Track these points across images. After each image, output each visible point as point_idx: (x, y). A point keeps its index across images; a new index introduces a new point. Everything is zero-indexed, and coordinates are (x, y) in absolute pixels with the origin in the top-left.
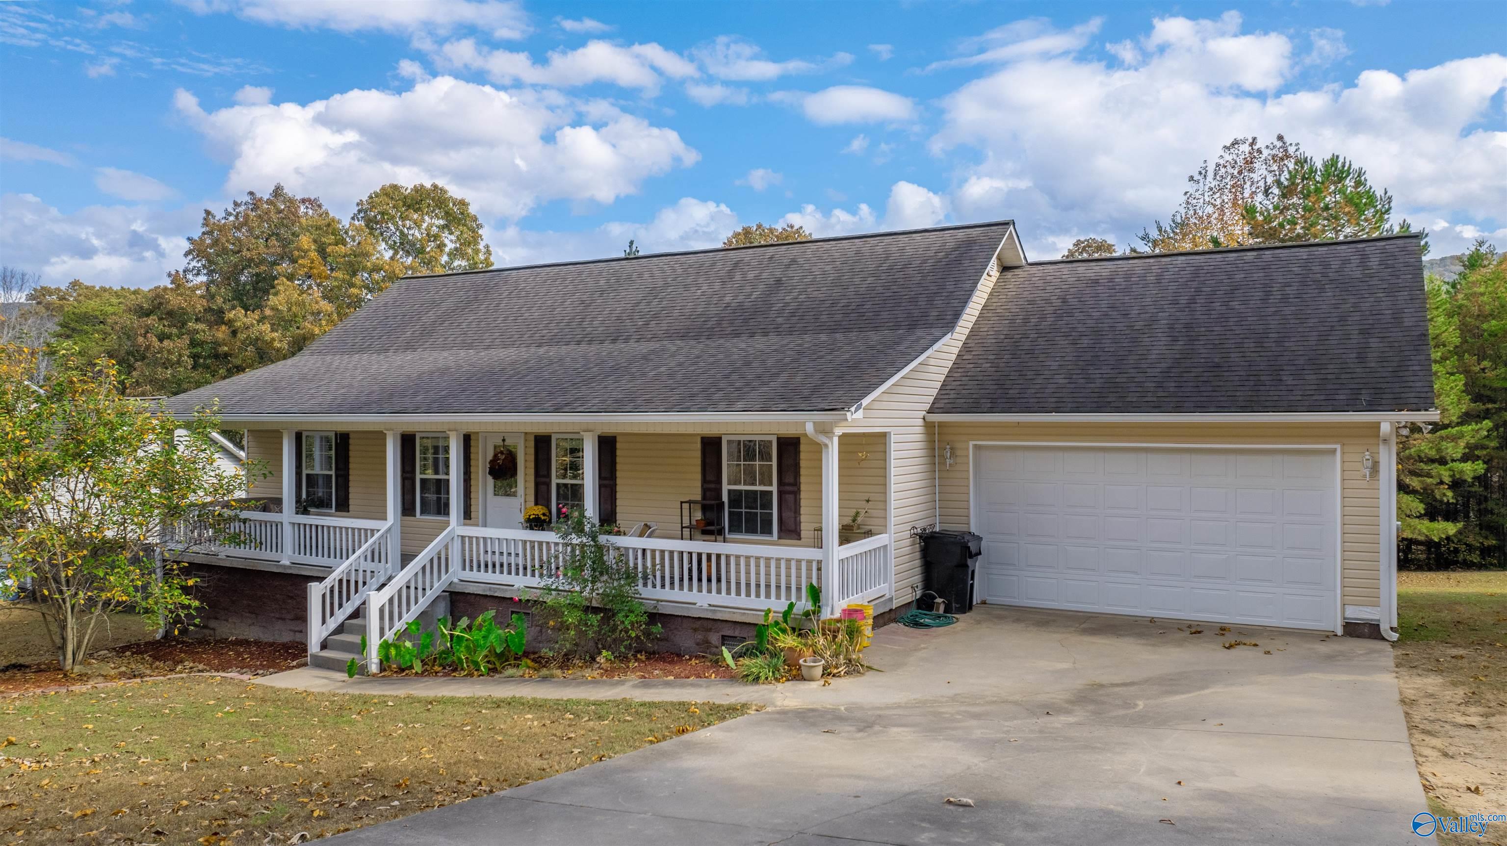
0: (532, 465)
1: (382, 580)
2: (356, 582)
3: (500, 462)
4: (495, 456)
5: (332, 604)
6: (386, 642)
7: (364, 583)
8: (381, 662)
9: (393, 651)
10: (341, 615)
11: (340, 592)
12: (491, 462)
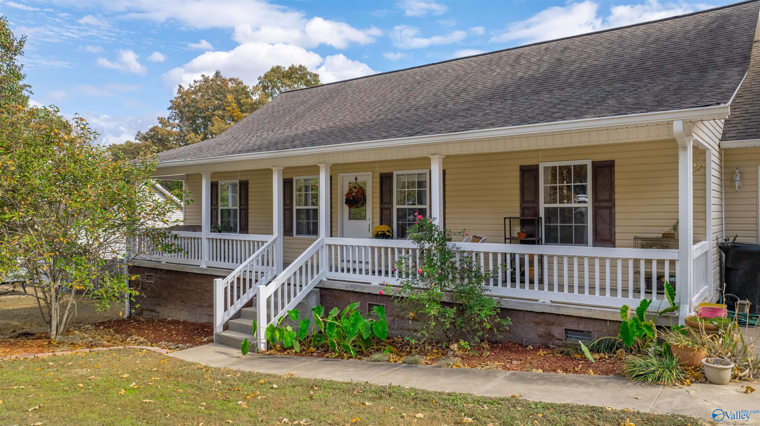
0: (378, 195)
1: (269, 278)
2: (251, 280)
3: (354, 194)
4: (350, 190)
5: (232, 296)
6: (272, 326)
7: (256, 281)
8: (268, 342)
9: (277, 334)
10: (239, 304)
11: (238, 288)
12: (347, 195)
